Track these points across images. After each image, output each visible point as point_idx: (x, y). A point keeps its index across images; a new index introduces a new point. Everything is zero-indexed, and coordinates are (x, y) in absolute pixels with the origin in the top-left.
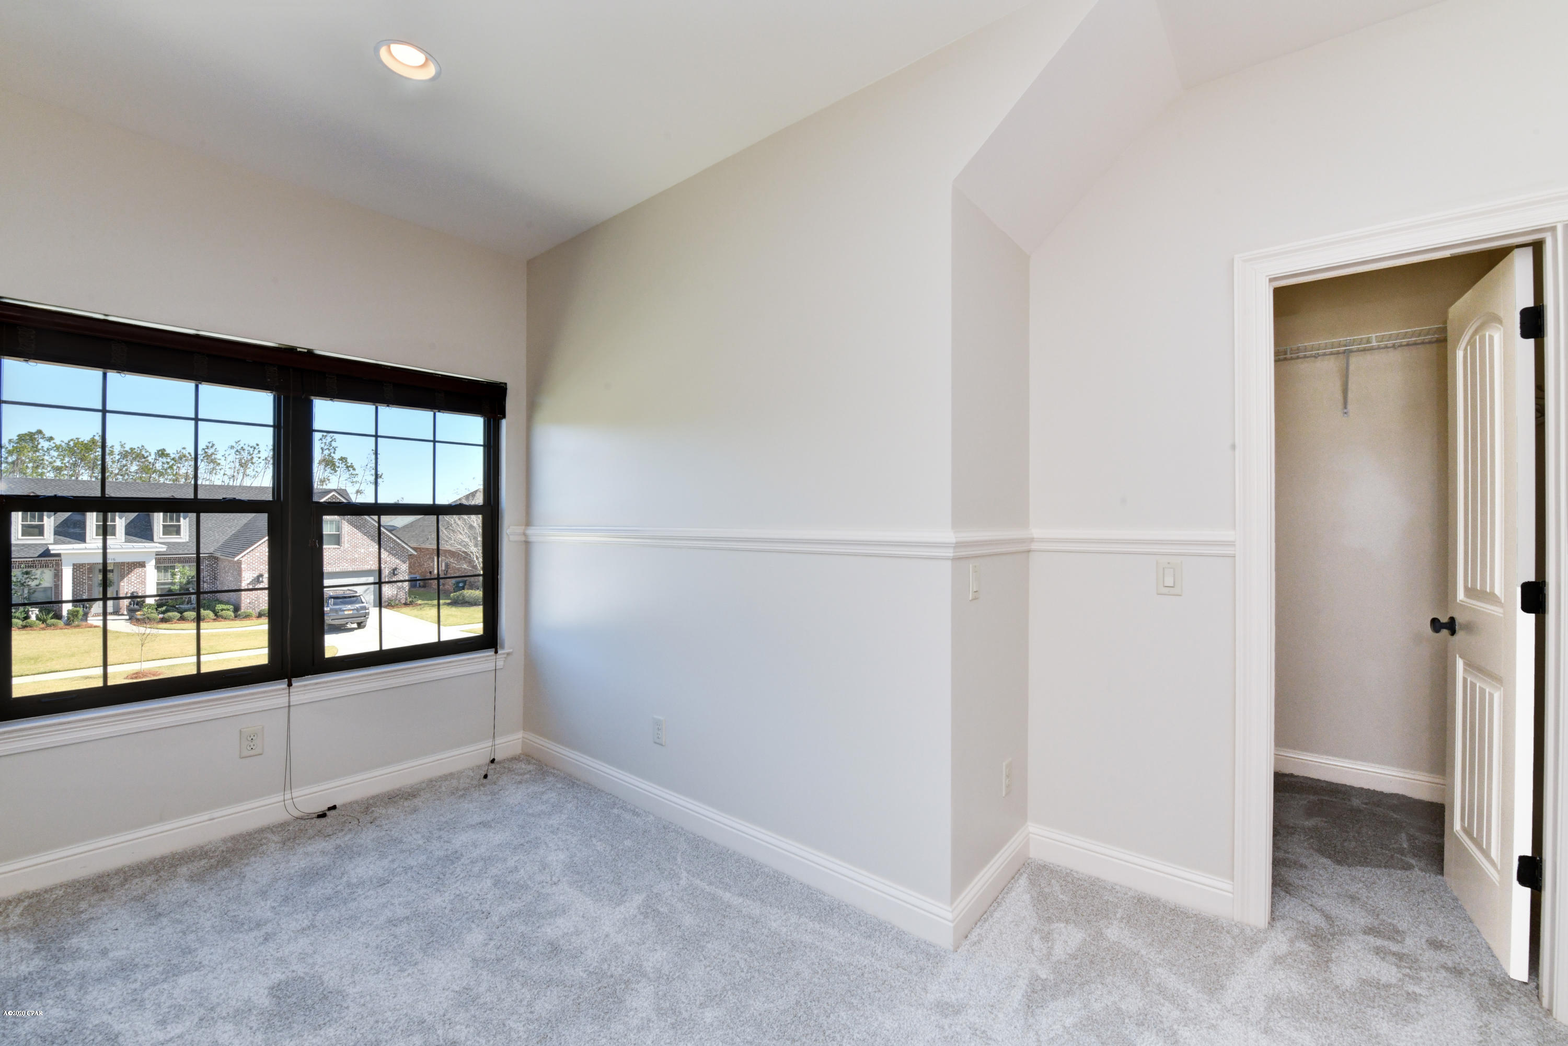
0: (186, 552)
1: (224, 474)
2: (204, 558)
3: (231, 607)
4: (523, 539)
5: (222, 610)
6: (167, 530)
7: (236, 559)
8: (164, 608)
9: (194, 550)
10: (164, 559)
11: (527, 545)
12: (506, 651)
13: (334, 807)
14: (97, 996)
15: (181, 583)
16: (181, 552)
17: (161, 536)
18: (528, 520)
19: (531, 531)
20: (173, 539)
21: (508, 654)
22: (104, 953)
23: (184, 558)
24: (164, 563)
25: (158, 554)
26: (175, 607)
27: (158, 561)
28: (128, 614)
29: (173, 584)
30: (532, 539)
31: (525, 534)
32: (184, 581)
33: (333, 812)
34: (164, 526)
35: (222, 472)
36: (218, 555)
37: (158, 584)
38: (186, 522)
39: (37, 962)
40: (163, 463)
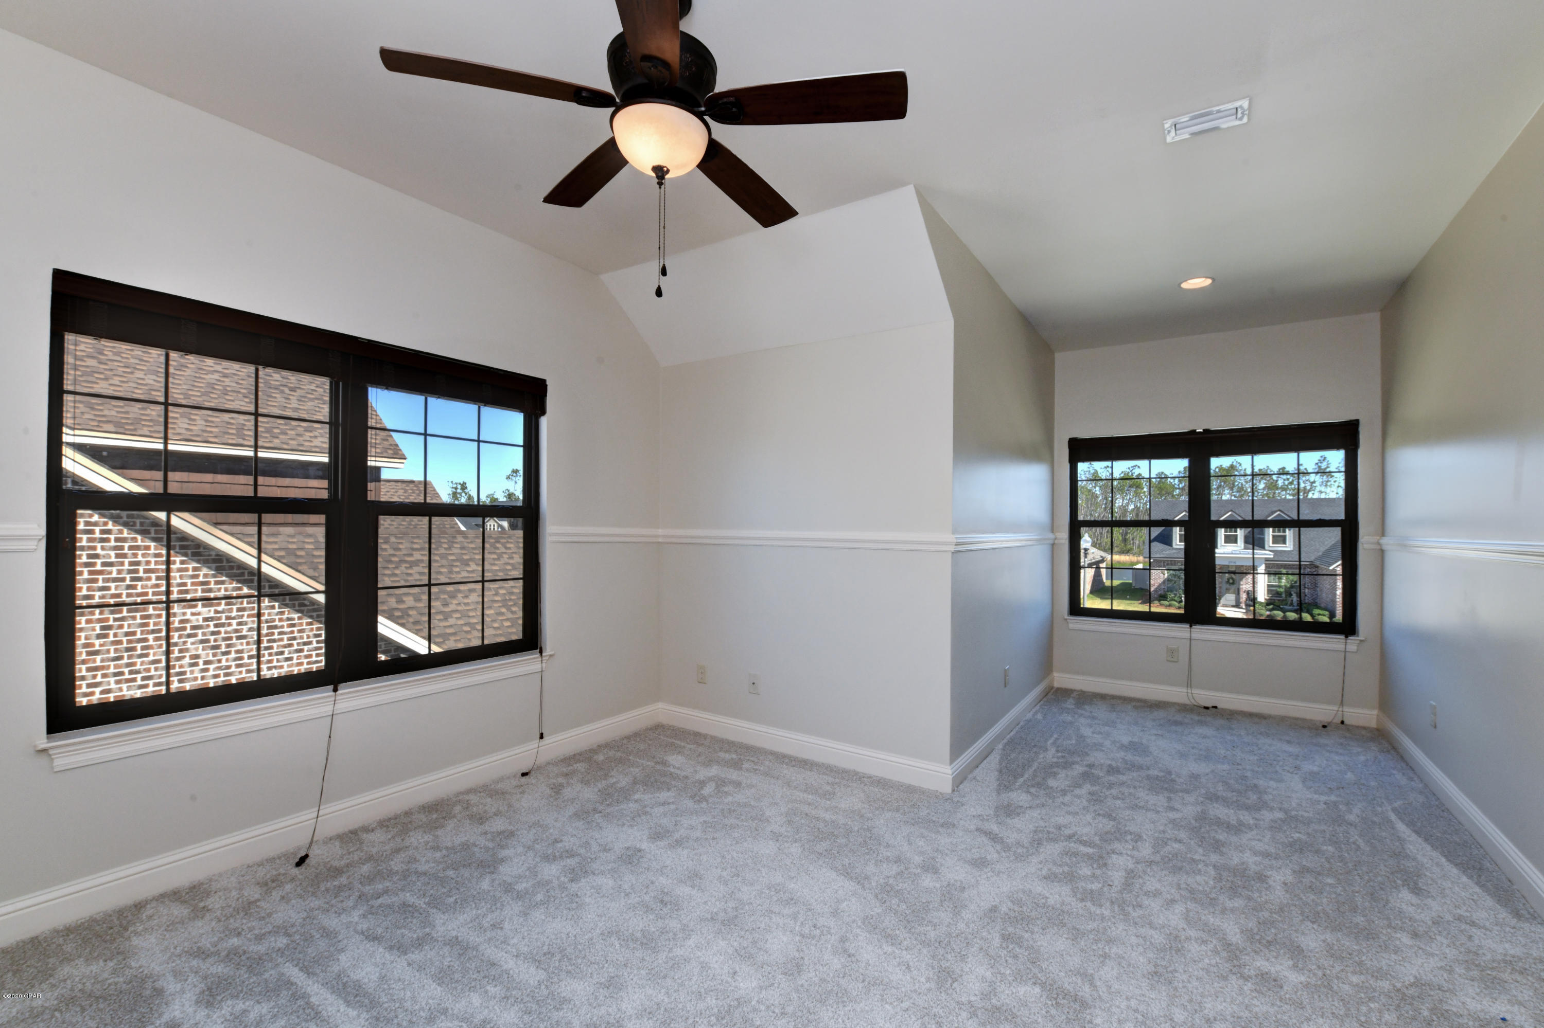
0: (1290, 559)
1: (1338, 487)
2: (1306, 565)
3: (1327, 613)
4: (1378, 547)
5: (1319, 614)
6: (1276, 540)
7: (1331, 568)
8: (1271, 607)
9: (1297, 558)
10: (1273, 564)
11: (1382, 553)
12: (1361, 638)
13: (1216, 707)
14: (1082, 720)
15: (1285, 586)
16: (1286, 559)
17: (1271, 545)
18: (1383, 531)
19: (1384, 540)
20: (1280, 547)
21: (1361, 641)
22: (1091, 712)
23: (1289, 565)
24: (1273, 570)
25: (1267, 560)
26: (1279, 606)
27: (1267, 566)
28: (1246, 609)
29: (1280, 587)
30: (1384, 548)
31: (1379, 543)
32: (1288, 585)
33: (1214, 709)
34: (1274, 536)
35: (1336, 484)
36: (1317, 563)
37: (1268, 586)
38: (1289, 533)
39: (1073, 707)
40: (1284, 480)
